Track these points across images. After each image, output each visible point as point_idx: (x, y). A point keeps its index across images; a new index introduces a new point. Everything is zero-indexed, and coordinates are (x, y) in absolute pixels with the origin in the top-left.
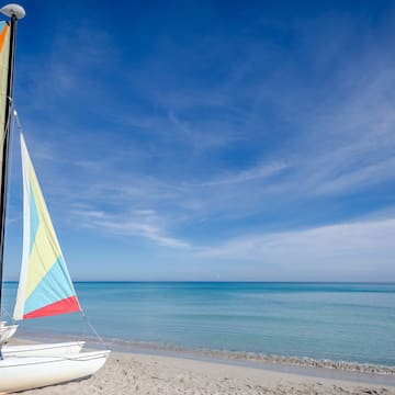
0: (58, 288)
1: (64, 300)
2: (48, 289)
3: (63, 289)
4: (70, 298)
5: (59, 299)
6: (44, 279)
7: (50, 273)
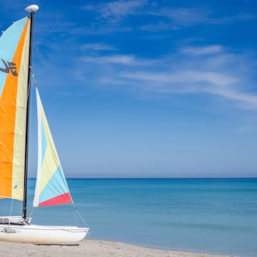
0: (58, 187)
1: (62, 195)
2: (52, 188)
3: (61, 188)
4: (65, 194)
5: (59, 195)
6: (50, 181)
7: (54, 177)
